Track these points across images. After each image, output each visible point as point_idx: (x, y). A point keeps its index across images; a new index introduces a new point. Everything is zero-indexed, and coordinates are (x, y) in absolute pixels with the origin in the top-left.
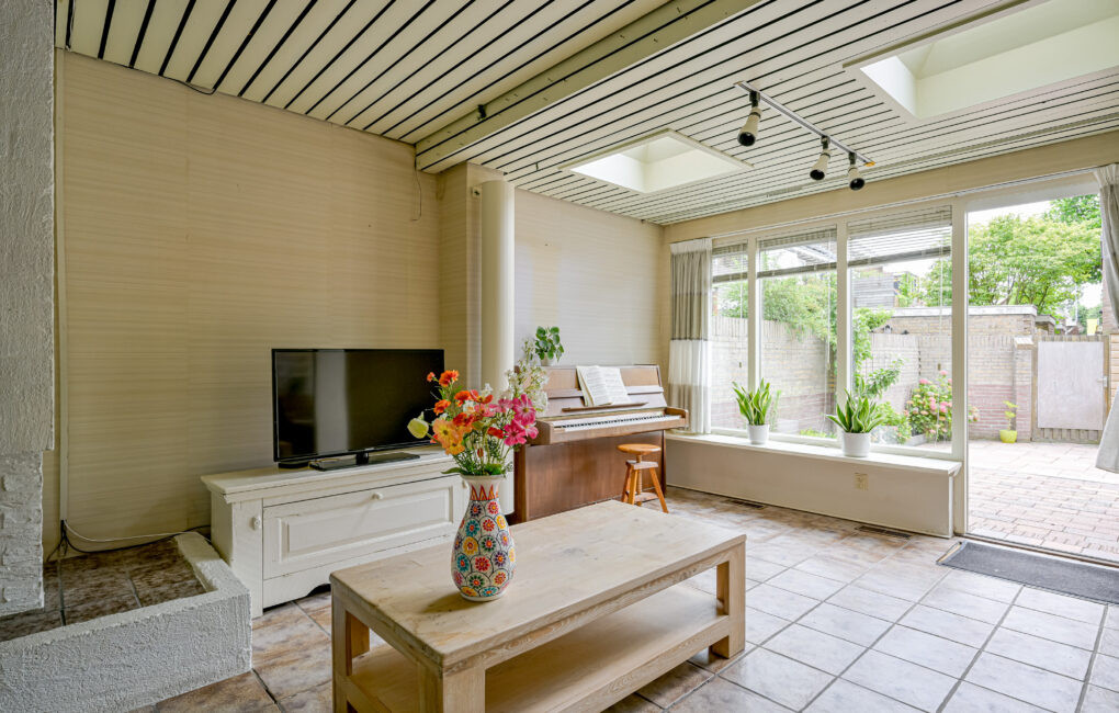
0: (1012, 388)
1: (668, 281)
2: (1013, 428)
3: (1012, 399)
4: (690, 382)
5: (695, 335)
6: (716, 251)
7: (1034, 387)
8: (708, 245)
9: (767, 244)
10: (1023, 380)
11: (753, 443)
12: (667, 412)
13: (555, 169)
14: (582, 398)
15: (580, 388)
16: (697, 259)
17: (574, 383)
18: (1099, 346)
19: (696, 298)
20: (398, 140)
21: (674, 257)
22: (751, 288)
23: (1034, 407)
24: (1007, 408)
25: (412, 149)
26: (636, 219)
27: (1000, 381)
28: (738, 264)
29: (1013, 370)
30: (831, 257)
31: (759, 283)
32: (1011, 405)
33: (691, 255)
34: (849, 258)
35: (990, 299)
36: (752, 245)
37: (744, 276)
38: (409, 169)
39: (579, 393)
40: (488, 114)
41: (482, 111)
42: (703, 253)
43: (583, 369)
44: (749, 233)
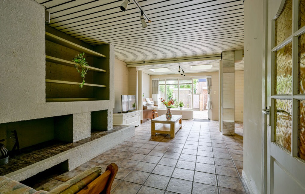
0: (188, 102)
1: (151, 84)
3: (188, 104)
4: (156, 100)
5: (157, 93)
6: (160, 80)
8: (158, 79)
9: (167, 80)
12: (154, 105)
15: (146, 101)
16: (157, 81)
19: (157, 87)
20: (125, 62)
21: (153, 81)
22: (165, 87)
26: (147, 74)
27: (186, 101)
28: (163, 82)
29: (188, 99)
30: (177, 83)
31: (166, 86)
33: (156, 81)
34: (180, 83)
35: (183, 87)
36: (165, 80)
37: (164, 84)
38: (126, 67)
39: (146, 102)
40: (145, 62)
41: (144, 62)
42: (158, 80)
43: (146, 99)
44: (165, 78)
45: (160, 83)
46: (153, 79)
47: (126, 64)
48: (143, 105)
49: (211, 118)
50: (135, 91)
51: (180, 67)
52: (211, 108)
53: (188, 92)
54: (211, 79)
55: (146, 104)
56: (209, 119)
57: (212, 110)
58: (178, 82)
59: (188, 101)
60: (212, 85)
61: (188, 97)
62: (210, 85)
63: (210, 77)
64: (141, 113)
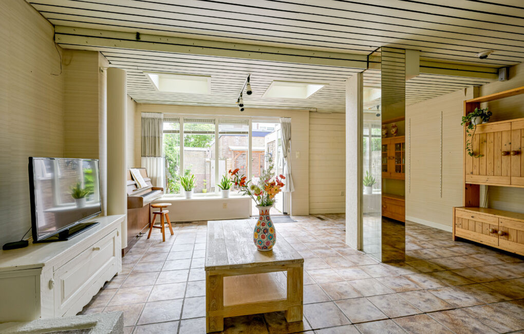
0: (205, 175)
1: (140, 129)
2: (206, 188)
3: (205, 179)
5: (157, 155)
6: (165, 119)
7: (210, 174)
8: (161, 116)
9: (187, 120)
10: (208, 173)
11: (188, 198)
12: (154, 189)
13: (141, 71)
14: (136, 185)
15: (133, 179)
16: (156, 122)
17: (130, 178)
18: (224, 161)
19: (157, 138)
20: (47, 19)
21: (144, 119)
22: (181, 137)
23: (210, 181)
24: (204, 182)
25: (52, 27)
26: (130, 98)
27: (202, 173)
28: (175, 126)
29: (205, 169)
31: (184, 135)
32: (205, 180)
33: (153, 119)
36: (181, 120)
37: (178, 132)
38: (51, 41)
39: (133, 182)
40: (142, 38)
41: (138, 35)
42: (160, 119)
43: (131, 170)
44: (182, 115)
45: (166, 126)
46: (144, 115)
47: (50, 30)
48: (128, 195)
49: (290, 212)
50: (96, 142)
51: (249, 79)
52: (293, 190)
53: (202, 154)
54: (289, 124)
55: (134, 188)
56: (285, 214)
57: (293, 194)
58: (217, 128)
59: (205, 172)
60: (292, 138)
61: (205, 164)
62: (287, 139)
63: (288, 120)
64: (122, 223)
